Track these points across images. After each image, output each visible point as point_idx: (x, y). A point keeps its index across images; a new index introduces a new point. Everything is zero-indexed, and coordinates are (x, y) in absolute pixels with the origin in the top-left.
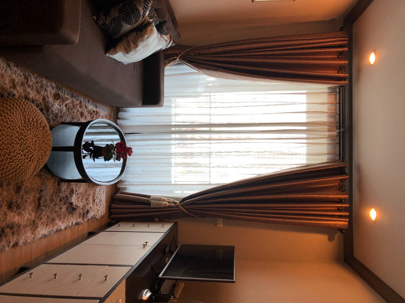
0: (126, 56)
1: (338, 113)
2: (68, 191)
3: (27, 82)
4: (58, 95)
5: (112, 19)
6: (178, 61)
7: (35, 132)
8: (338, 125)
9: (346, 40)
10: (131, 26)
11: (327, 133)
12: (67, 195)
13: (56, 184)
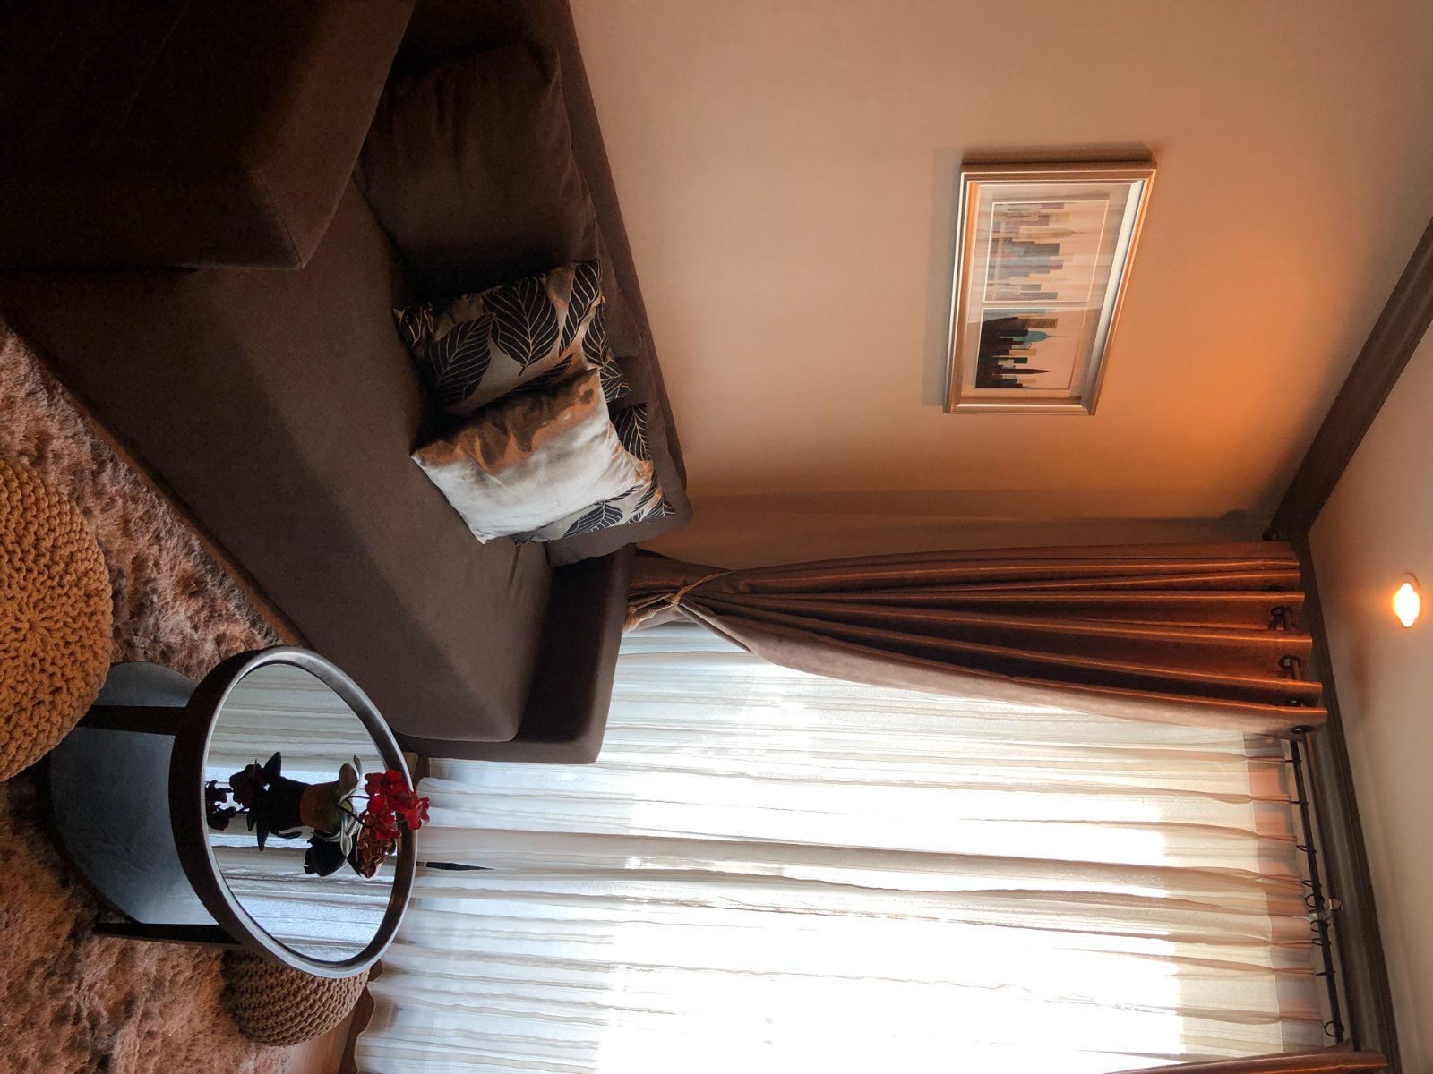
0: (485, 484)
1: (1302, 841)
2: (112, 995)
3: (96, 474)
4: (200, 582)
5: (458, 327)
6: (677, 614)
7: (43, 591)
8: (1310, 891)
9: (1292, 569)
10: (518, 366)
11: (1266, 922)
12: (99, 1014)
13: (65, 930)
